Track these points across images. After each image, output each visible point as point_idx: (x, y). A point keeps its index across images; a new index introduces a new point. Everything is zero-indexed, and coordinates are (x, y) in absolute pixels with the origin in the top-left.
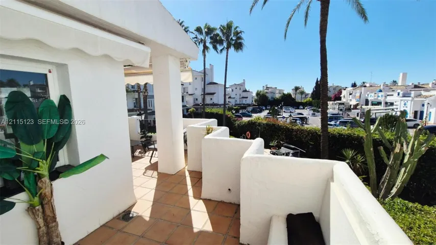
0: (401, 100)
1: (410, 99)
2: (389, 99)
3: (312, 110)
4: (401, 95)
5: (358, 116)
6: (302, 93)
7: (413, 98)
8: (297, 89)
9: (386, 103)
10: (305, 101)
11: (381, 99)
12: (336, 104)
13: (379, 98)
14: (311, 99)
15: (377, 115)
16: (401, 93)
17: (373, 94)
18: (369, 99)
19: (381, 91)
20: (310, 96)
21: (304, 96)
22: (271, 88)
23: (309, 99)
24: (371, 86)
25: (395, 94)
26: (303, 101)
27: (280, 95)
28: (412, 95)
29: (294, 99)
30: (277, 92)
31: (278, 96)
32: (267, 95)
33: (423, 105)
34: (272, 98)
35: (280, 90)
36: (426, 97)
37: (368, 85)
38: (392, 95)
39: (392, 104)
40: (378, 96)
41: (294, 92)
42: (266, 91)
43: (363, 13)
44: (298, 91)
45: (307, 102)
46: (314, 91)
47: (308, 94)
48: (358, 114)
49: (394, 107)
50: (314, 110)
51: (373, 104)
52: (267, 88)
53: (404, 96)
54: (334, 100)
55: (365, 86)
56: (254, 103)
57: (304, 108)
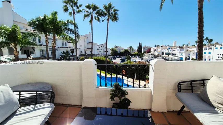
0: (180, 53)
1: (184, 52)
2: (174, 52)
4: (179, 50)
7: (185, 52)
8: (130, 47)
9: (172, 54)
11: (170, 52)
13: (169, 52)
17: (166, 50)
18: (164, 52)
20: (137, 51)
22: (118, 47)
25: (177, 50)
26: (134, 53)
28: (185, 50)
29: (130, 52)
30: (121, 49)
31: (122, 51)
32: (117, 50)
33: (189, 55)
34: (119, 52)
36: (191, 51)
38: (175, 50)
39: (175, 54)
40: (169, 51)
41: (130, 49)
45: (136, 54)
46: (138, 49)
47: (135, 50)
49: (176, 56)
51: (166, 55)
52: (116, 47)
53: (181, 51)
54: (147, 53)
56: (111, 54)
57: (134, 57)
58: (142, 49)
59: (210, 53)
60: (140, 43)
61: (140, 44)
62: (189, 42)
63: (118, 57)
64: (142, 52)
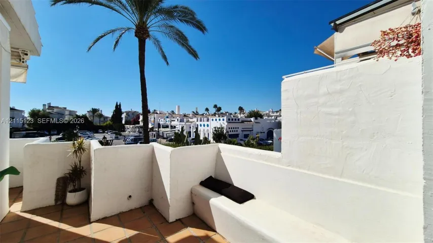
0: (180, 124)
1: (184, 123)
2: (173, 123)
3: (114, 133)
4: (179, 121)
5: (154, 137)
6: (101, 116)
8: (94, 111)
9: (171, 126)
10: (105, 124)
12: (136, 127)
13: (167, 123)
14: (111, 123)
15: (168, 135)
16: (179, 119)
17: (163, 120)
18: (161, 123)
19: (167, 117)
20: (109, 119)
21: (102, 119)
22: (57, 107)
23: (109, 122)
24: (160, 113)
25: (176, 120)
26: (102, 125)
28: (185, 121)
29: (91, 123)
30: (67, 113)
33: (190, 128)
35: (70, 111)
36: (191, 122)
37: (158, 112)
38: (174, 121)
39: (175, 127)
40: (166, 121)
41: (91, 114)
42: (47, 110)
44: (96, 114)
45: (107, 125)
46: (113, 115)
47: (107, 117)
48: (155, 135)
49: (176, 129)
50: (116, 134)
51: (163, 128)
52: (50, 107)
53: (181, 122)
54: (134, 124)
55: (157, 113)
56: (26, 126)
57: (104, 132)
58: (123, 116)
59: (208, 126)
60: (118, 104)
61: (117, 106)
62: (197, 108)
63: (56, 132)
64: (123, 122)
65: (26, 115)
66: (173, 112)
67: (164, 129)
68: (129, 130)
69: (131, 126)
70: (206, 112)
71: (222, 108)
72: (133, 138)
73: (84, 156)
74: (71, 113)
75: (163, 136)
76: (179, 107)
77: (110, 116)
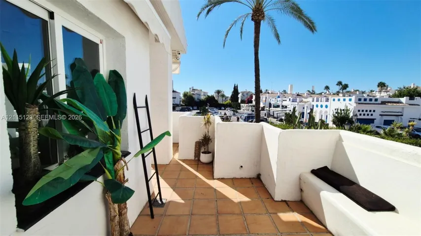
0: (292, 104)
1: (296, 103)
2: (284, 103)
3: (232, 110)
4: (291, 100)
5: (265, 116)
6: (223, 96)
7: (298, 103)
8: (218, 92)
9: (283, 106)
10: (226, 103)
11: (279, 103)
12: (249, 106)
13: (278, 102)
14: (230, 102)
15: (278, 114)
16: (291, 99)
17: (274, 99)
18: (272, 102)
19: (279, 97)
20: (229, 99)
21: (224, 99)
22: (197, 90)
23: (229, 101)
24: (272, 93)
25: (288, 100)
26: (224, 103)
27: (205, 97)
28: (298, 101)
29: (217, 101)
30: (202, 94)
31: (203, 98)
32: (193, 96)
33: (304, 108)
34: (198, 99)
35: (204, 92)
36: (305, 102)
37: (270, 92)
38: (286, 100)
39: (286, 107)
40: (278, 101)
41: (217, 94)
42: (192, 92)
43: (277, 36)
44: (220, 94)
46: (232, 95)
47: (228, 97)
48: (265, 114)
49: (288, 109)
50: (234, 111)
51: (274, 107)
52: (194, 90)
53: (293, 102)
54: (248, 103)
55: (269, 93)
56: (181, 103)
57: (225, 109)
58: (240, 96)
59: (326, 107)
60: (236, 86)
63: (196, 108)
64: (239, 101)
65: (182, 96)
66: (285, 91)
67: (275, 109)
68: (244, 108)
69: (246, 105)
70: (325, 91)
71: (349, 86)
72: (246, 115)
73: (210, 128)
74: (205, 94)
75: (273, 115)
76: (292, 86)
77: (230, 96)
